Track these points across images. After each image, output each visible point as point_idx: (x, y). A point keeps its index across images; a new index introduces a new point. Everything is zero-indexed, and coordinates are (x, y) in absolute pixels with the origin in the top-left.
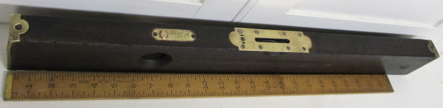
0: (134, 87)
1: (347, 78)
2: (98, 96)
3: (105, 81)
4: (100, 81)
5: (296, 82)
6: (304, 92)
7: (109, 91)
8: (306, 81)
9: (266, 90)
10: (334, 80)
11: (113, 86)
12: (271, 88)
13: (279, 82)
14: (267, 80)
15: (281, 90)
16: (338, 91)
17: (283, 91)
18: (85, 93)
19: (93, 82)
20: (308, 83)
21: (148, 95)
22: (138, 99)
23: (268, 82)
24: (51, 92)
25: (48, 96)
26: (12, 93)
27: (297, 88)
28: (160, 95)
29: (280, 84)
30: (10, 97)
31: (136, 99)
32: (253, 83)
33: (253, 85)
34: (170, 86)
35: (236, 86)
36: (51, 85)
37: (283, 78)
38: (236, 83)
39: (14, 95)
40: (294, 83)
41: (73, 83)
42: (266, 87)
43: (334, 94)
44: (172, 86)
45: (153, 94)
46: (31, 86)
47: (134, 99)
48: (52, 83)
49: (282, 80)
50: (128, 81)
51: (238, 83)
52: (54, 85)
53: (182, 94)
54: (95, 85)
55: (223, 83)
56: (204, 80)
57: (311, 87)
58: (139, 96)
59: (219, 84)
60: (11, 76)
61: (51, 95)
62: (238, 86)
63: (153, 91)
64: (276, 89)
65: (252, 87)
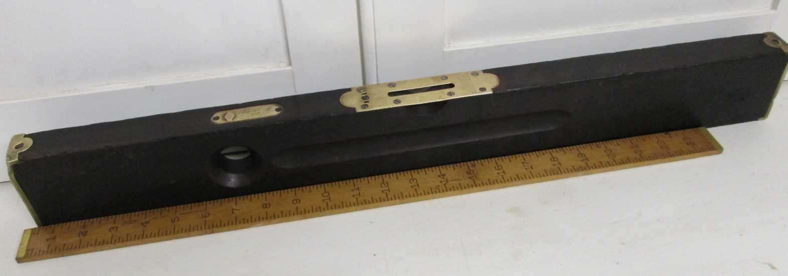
0: (206, 217)
1: (611, 144)
2: (149, 236)
3: (162, 217)
4: (154, 218)
5: (500, 168)
6: (518, 178)
7: (165, 228)
8: (523, 163)
9: (439, 186)
10: (581, 152)
11: (173, 221)
12: (449, 182)
13: (467, 172)
14: (443, 173)
15: (470, 182)
16: (592, 167)
17: (475, 182)
18: (129, 236)
19: (145, 221)
20: (525, 164)
21: (227, 223)
22: (213, 232)
23: (445, 175)
24: (81, 240)
25: (76, 247)
26: (28, 250)
27: (503, 174)
28: (248, 220)
29: (468, 174)
30: (24, 254)
31: (209, 233)
32: (415, 181)
33: (414, 183)
34: (265, 206)
35: (382, 189)
36: (82, 233)
37: (475, 165)
38: (383, 185)
39: (30, 252)
40: (496, 168)
41: (114, 226)
42: (441, 182)
43: (584, 172)
44: (268, 206)
45: (236, 220)
46: (54, 238)
47: (206, 233)
48: (83, 230)
49: (472, 168)
50: (197, 212)
51: (386, 185)
52: (86, 232)
53: (284, 214)
54: (146, 223)
55: (358, 189)
56: (325, 191)
57: (532, 168)
58: (213, 227)
59: (352, 191)
60: (30, 232)
61: (80, 245)
62: (387, 188)
63: (236, 217)
64: (461, 182)
65: (412, 187)
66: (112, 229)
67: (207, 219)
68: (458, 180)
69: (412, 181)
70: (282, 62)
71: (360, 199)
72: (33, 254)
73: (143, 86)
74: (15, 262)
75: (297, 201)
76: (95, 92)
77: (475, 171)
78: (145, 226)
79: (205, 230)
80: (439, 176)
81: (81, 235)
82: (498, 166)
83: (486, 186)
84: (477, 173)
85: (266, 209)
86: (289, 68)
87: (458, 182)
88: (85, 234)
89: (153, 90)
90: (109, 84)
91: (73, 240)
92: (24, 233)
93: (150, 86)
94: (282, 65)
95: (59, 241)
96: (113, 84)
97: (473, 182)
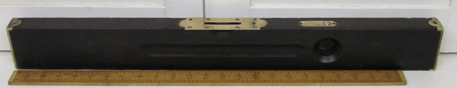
1: (342, 72)
4: (81, 74)
6: (281, 81)
7: (85, 79)
9: (236, 80)
10: (323, 74)
11: (90, 77)
12: (242, 79)
16: (325, 81)
18: (66, 80)
20: (288, 75)
21: (117, 81)
22: (109, 85)
23: (241, 75)
24: (41, 79)
25: (38, 81)
26: (15, 79)
27: (273, 79)
28: (128, 82)
29: (254, 76)
30: (12, 80)
31: (107, 85)
32: (223, 75)
33: (222, 76)
34: (139, 76)
35: (204, 77)
36: (43, 75)
37: (260, 72)
38: (205, 75)
39: (15, 80)
40: (271, 75)
41: (59, 75)
42: (237, 78)
43: (320, 83)
44: (141, 76)
45: (122, 81)
46: (28, 76)
47: (106, 85)
48: (44, 75)
49: (257, 74)
50: (104, 74)
51: (207, 75)
52: (45, 75)
53: (148, 81)
54: (76, 76)
55: (191, 75)
56: (173, 74)
57: (291, 78)
58: (110, 82)
59: (188, 75)
60: (17, 72)
61: (41, 81)
62: (207, 77)
63: (123, 79)
64: (248, 79)
65: (221, 78)
66: (58, 76)
67: (108, 78)
68: (247, 78)
69: (221, 75)
70: (160, 4)
71: (191, 80)
72: (17, 81)
73: (86, 7)
74: (7, 84)
75: (157, 76)
76: (61, 7)
77: (258, 75)
78: (75, 77)
79: (106, 83)
80: (237, 75)
81: (42, 76)
82: (272, 74)
83: (261, 83)
84: (259, 76)
85: (139, 78)
86: (164, 7)
87: (246, 79)
88: (44, 76)
89: (90, 10)
90: (69, 4)
91: (38, 78)
92: (14, 72)
93: (90, 7)
94: (160, 5)
95: (31, 78)
96: (71, 4)
97: (255, 80)
